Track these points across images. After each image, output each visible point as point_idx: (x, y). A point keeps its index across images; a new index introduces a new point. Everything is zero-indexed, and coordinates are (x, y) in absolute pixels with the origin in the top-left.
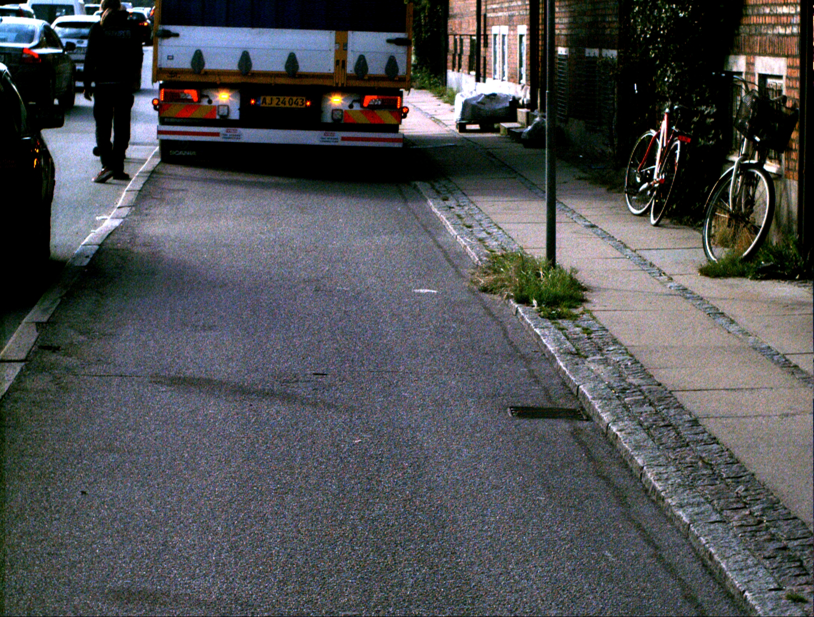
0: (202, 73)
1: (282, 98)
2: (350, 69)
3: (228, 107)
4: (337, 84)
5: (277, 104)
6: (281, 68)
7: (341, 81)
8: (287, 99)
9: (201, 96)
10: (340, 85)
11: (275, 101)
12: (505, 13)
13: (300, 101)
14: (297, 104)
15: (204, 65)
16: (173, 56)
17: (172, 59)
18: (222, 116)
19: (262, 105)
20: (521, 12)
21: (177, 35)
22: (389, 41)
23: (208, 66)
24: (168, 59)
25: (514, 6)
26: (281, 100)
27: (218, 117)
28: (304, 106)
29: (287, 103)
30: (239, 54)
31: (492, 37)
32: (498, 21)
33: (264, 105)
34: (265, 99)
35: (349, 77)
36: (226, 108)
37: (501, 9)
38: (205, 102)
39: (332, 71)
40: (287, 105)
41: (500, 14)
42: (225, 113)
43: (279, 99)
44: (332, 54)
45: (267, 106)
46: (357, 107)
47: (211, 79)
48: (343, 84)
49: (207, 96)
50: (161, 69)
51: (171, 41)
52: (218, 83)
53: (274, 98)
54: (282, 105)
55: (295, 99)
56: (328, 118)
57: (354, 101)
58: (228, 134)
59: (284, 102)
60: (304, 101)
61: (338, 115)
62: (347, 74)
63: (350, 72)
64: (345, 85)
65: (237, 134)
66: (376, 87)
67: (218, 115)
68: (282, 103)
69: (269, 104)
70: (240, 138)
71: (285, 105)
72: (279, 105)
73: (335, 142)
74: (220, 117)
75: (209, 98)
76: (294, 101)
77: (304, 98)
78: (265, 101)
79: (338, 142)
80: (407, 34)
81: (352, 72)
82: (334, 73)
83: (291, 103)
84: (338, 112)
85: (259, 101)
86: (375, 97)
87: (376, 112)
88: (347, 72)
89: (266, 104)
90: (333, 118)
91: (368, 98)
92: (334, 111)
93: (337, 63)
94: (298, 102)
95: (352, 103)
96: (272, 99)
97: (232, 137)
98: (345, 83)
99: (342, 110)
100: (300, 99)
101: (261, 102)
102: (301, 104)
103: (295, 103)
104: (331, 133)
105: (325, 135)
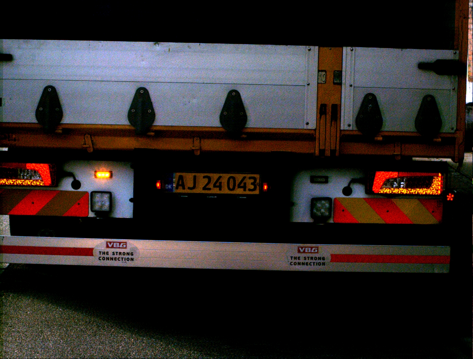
0: (59, 130)
1: (215, 176)
2: (348, 119)
3: (110, 193)
4: (322, 151)
5: (204, 188)
6: (212, 120)
7: (330, 145)
8: (225, 177)
10: (328, 153)
11: (202, 182)
13: (249, 183)
14: (244, 188)
15: (60, 114)
18: (97, 212)
19: (175, 191)
21: (8, 58)
22: (423, 66)
23: (68, 119)
26: (213, 181)
27: (91, 215)
28: (257, 192)
29: (224, 184)
30: (129, 93)
33: (180, 190)
34: (181, 178)
35: (346, 137)
36: (106, 197)
38: (67, 185)
39: (312, 125)
40: (225, 191)
42: (106, 207)
43: (209, 179)
44: (313, 91)
45: (187, 191)
46: (359, 193)
47: (77, 143)
48: (333, 152)
49: (71, 175)
52: (90, 150)
53: (200, 176)
54: (216, 191)
55: (239, 177)
56: (302, 215)
57: (354, 181)
58: (111, 251)
59: (218, 184)
60: (258, 181)
61: (323, 209)
62: (341, 131)
63: (346, 128)
64: (337, 154)
65: (126, 251)
66: (397, 155)
67: (92, 211)
68: (215, 186)
69: (189, 188)
70: (132, 259)
71: (220, 189)
72: (210, 189)
73: (319, 264)
74: (95, 214)
75: (74, 178)
76: (237, 183)
77: (257, 176)
78: (181, 183)
79: (324, 264)
80: (458, 52)
81: (351, 128)
82: (315, 130)
83: (231, 187)
84: (323, 202)
85: (171, 183)
86: (395, 174)
87: (396, 201)
88: (342, 128)
89: (184, 188)
90: (313, 215)
91: (381, 176)
92: (314, 201)
93: (322, 110)
94: (245, 184)
95: (349, 184)
96: (195, 177)
97: (118, 256)
98: (338, 148)
99: (329, 199)
100: (250, 178)
101: (174, 185)
102: (252, 187)
103: (239, 187)
104: (312, 248)
105: (299, 251)
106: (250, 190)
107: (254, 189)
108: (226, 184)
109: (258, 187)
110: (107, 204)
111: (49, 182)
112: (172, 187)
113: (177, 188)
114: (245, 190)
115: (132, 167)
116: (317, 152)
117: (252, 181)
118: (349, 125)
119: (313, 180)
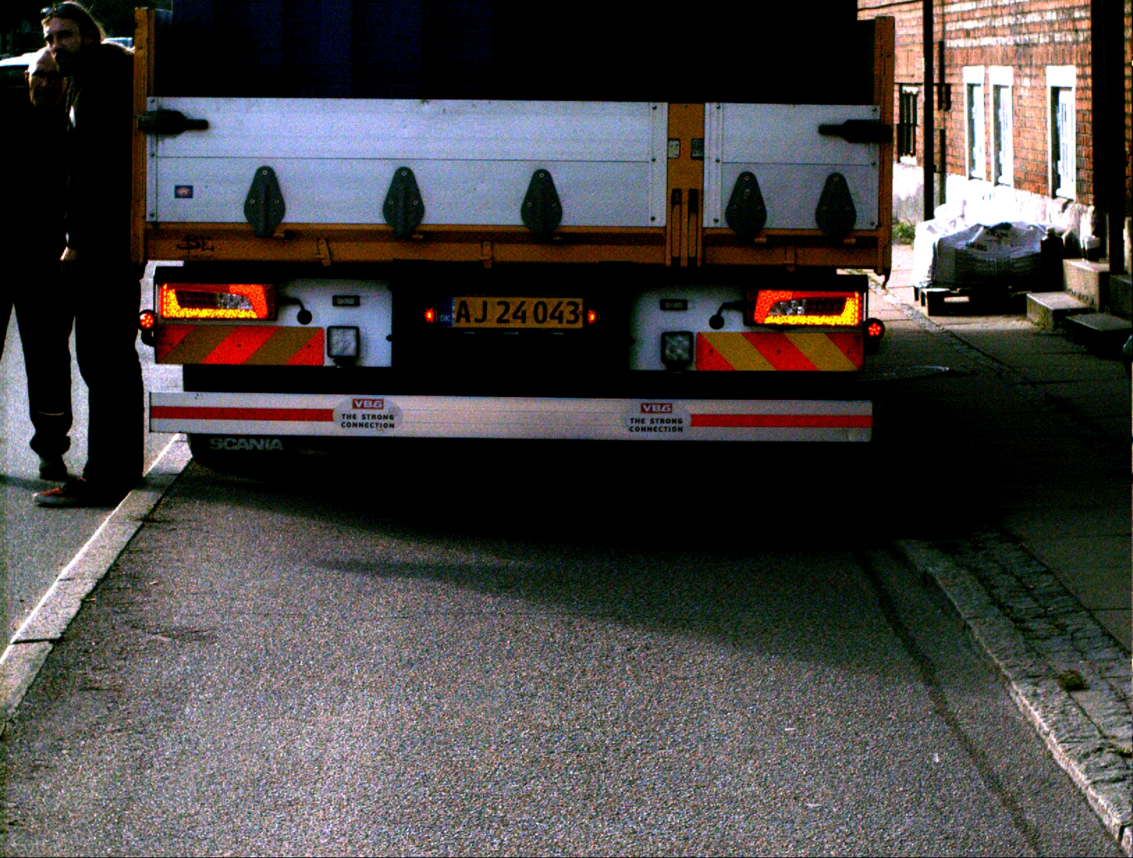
0: (279, 233)
1: (515, 302)
2: (714, 212)
3: (357, 329)
4: (676, 260)
5: (500, 320)
6: (512, 217)
7: (686, 249)
8: (531, 303)
9: (277, 303)
10: (684, 263)
11: (495, 311)
12: (1003, 40)
13: (567, 311)
14: (560, 320)
15: (282, 210)
16: (191, 188)
17: (190, 196)
18: (337, 359)
19: (455, 325)
20: (1057, 37)
21: (202, 125)
22: (826, 130)
23: (295, 215)
24: (177, 196)
25: (1033, 23)
26: (512, 309)
27: (328, 362)
28: (579, 325)
29: (530, 314)
30: (384, 177)
31: (965, 89)
32: (984, 57)
33: (463, 324)
34: (463, 305)
35: (712, 239)
36: (350, 335)
37: (992, 31)
38: (290, 318)
39: (661, 221)
40: (531, 324)
41: (986, 41)
42: (351, 350)
43: (507, 305)
44: (660, 169)
45: (473, 325)
46: (734, 324)
47: (304, 252)
48: (692, 260)
49: (296, 302)
50: (156, 224)
51: (186, 142)
52: (327, 263)
53: (494, 300)
54: (518, 324)
55: (552, 302)
56: (648, 358)
57: (726, 306)
58: (359, 413)
59: (520, 314)
60: (581, 308)
61: (680, 349)
62: (704, 229)
63: (712, 224)
64: (699, 264)
65: (383, 412)
66: (791, 265)
67: (330, 355)
68: (515, 316)
69: (477, 320)
70: (392, 426)
71: (524, 322)
72: (507, 321)
73: (674, 429)
74: (334, 361)
75: (302, 307)
76: (550, 311)
77: (579, 301)
78: (464, 313)
79: (681, 429)
80: (878, 108)
81: (718, 225)
82: (665, 228)
83: (540, 318)
84: (680, 338)
85: (449, 312)
86: (788, 295)
87: (790, 336)
88: (705, 225)
89: (468, 321)
90: (664, 358)
91: (767, 297)
92: (666, 337)
93: (675, 197)
94: (561, 313)
95: (720, 311)
96: (485, 304)
97: (370, 421)
98: (699, 255)
99: (689, 335)
100: (569, 304)
101: (454, 316)
102: (572, 317)
103: (552, 317)
104: (662, 405)
105: (643, 411)
106: (568, 322)
107: (576, 321)
108: (532, 314)
109: (581, 318)
110: (353, 345)
111: (265, 311)
112: (451, 318)
113: (458, 320)
114: (561, 322)
115: (389, 288)
116: (668, 262)
117: (572, 308)
118: (716, 221)
119: (664, 305)
